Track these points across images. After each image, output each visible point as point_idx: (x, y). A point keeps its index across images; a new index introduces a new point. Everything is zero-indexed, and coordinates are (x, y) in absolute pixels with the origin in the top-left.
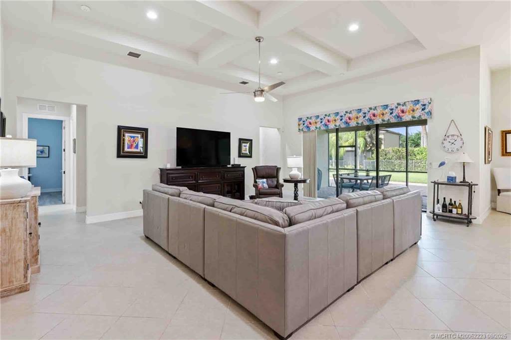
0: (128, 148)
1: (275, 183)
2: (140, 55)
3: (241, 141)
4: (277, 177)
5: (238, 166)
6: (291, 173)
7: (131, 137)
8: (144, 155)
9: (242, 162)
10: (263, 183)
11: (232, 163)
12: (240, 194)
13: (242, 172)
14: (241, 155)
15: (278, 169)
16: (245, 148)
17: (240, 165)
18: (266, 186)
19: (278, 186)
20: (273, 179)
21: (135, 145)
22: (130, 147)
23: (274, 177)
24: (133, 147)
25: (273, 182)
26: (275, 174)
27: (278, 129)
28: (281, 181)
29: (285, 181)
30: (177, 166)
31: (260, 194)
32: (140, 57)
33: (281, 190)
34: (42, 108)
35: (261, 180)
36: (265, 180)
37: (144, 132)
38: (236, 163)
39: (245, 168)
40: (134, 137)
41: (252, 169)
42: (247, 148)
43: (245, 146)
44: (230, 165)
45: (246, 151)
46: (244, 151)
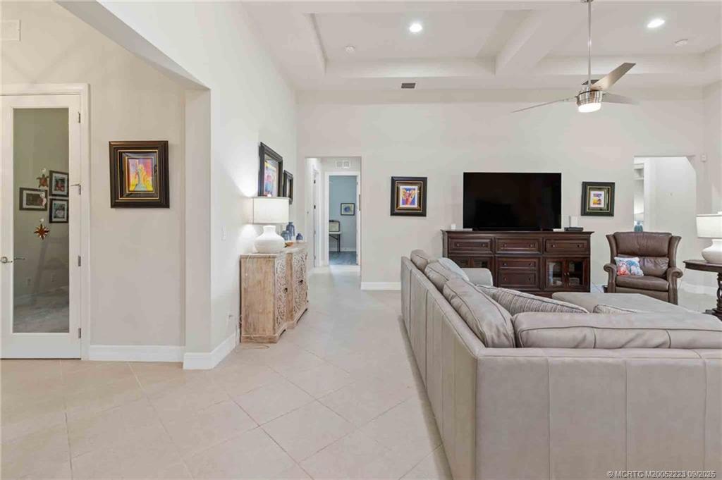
0: (403, 204)
1: (665, 267)
2: (414, 84)
3: (587, 187)
4: (669, 255)
5: (579, 231)
6: (707, 250)
7: (407, 190)
8: (421, 212)
9: (587, 224)
10: (632, 266)
11: (565, 224)
12: (581, 281)
13: (585, 242)
14: (586, 211)
15: (672, 241)
16: (597, 199)
17: (582, 229)
18: (637, 270)
19: (670, 274)
20: (660, 260)
21: (410, 199)
22: (405, 202)
23: (663, 256)
24: (409, 203)
25: (656, 264)
26: (666, 250)
27: (690, 158)
28: (680, 266)
29: (690, 265)
30: (464, 228)
31: (617, 285)
32: (416, 86)
33: (675, 283)
34: (339, 165)
35: (626, 259)
36: (636, 260)
37: (422, 182)
38: (572, 226)
39: (592, 235)
40: (410, 190)
41: (607, 236)
42: (602, 198)
43: (598, 195)
44: (560, 228)
45: (600, 204)
46: (594, 204)
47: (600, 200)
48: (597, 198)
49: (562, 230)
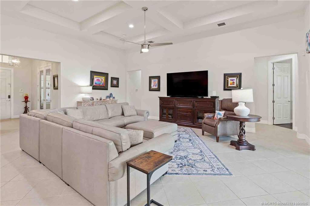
0: (153, 87)
3: (226, 76)
7: (154, 81)
13: (213, 103)
14: (225, 88)
30: (167, 96)
31: (204, 123)
33: (219, 123)
35: (218, 112)
40: (155, 81)
42: (235, 81)
43: (232, 80)
44: (207, 96)
45: (234, 84)
46: (231, 84)
47: (234, 82)
48: (232, 82)
49: (209, 97)
